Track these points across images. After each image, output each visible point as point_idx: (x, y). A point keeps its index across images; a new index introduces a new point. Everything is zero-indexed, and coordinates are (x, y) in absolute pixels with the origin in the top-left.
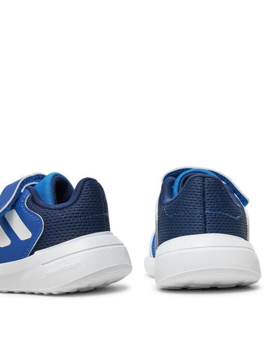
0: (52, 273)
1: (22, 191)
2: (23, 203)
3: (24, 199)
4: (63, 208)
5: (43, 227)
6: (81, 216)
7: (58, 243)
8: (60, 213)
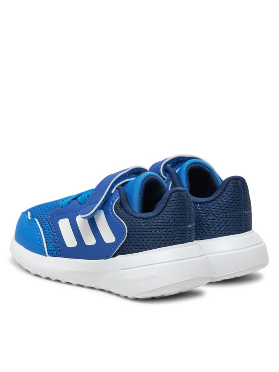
0: (129, 280)
1: (113, 192)
2: (112, 206)
3: (113, 202)
4: (147, 219)
5: (126, 235)
6: (163, 229)
7: (139, 252)
8: (143, 223)
